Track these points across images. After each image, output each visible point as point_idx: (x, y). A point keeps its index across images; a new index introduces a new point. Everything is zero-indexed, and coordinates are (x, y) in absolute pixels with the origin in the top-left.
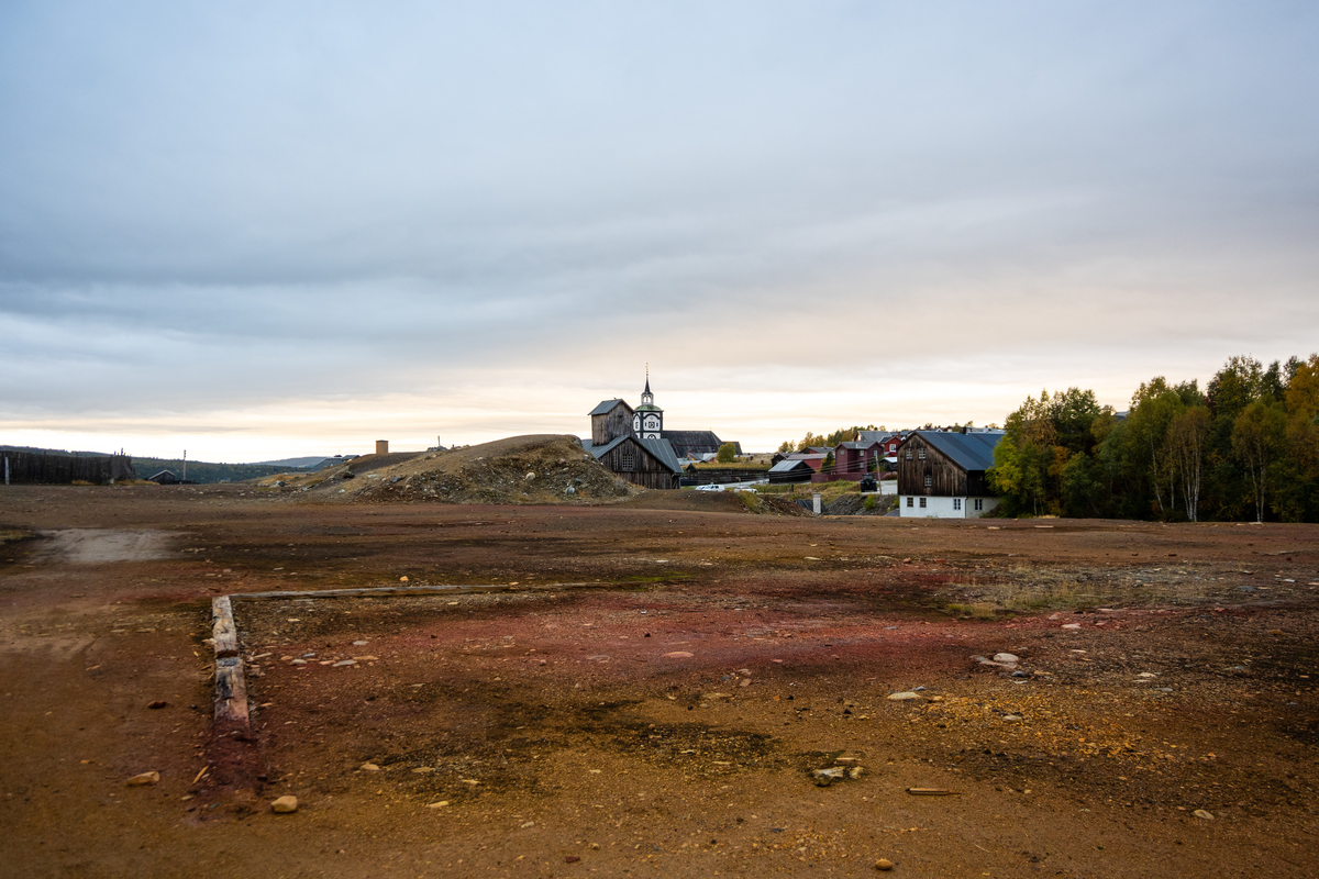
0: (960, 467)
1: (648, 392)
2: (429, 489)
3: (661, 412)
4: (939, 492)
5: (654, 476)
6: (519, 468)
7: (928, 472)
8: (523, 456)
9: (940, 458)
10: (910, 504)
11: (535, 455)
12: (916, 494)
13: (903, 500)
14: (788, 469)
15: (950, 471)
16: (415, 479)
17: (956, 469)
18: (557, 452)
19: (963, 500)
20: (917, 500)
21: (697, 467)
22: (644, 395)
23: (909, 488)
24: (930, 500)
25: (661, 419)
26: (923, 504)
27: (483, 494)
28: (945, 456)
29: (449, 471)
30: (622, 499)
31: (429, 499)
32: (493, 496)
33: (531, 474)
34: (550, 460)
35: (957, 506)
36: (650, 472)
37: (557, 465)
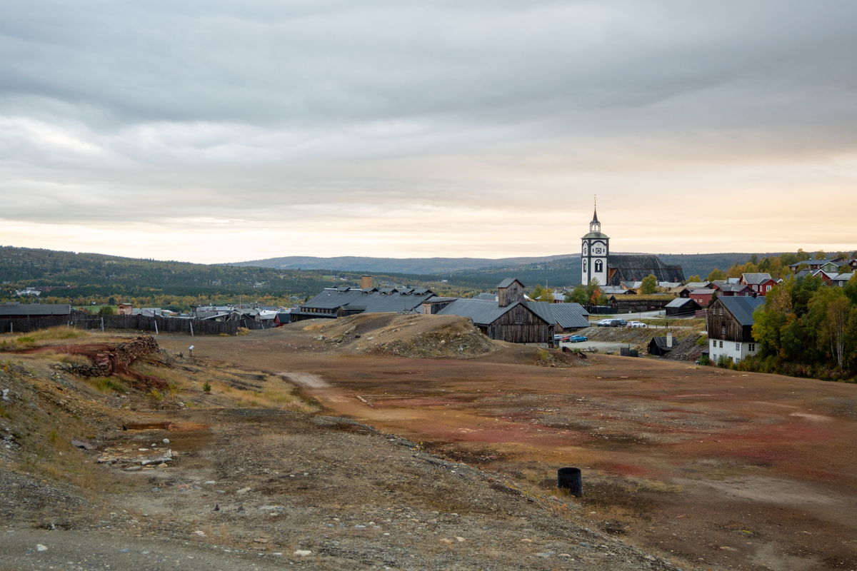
0: (739, 323)
1: (595, 221)
2: (395, 350)
3: (607, 239)
4: (729, 339)
5: (536, 327)
6: (438, 338)
7: (724, 324)
8: (440, 332)
9: (730, 316)
10: (715, 345)
11: (446, 331)
12: (718, 338)
13: (711, 342)
14: (679, 306)
15: (734, 325)
16: (390, 344)
17: (737, 323)
18: (457, 329)
19: (741, 344)
20: (718, 342)
21: (617, 298)
22: (592, 223)
23: (714, 334)
24: (725, 343)
25: (607, 245)
26: (721, 346)
27: (419, 352)
28: (732, 315)
29: (405, 340)
30: (484, 354)
31: (396, 355)
32: (424, 353)
33: (443, 341)
34: (453, 334)
35: (738, 349)
36: (533, 324)
37: (456, 336)
